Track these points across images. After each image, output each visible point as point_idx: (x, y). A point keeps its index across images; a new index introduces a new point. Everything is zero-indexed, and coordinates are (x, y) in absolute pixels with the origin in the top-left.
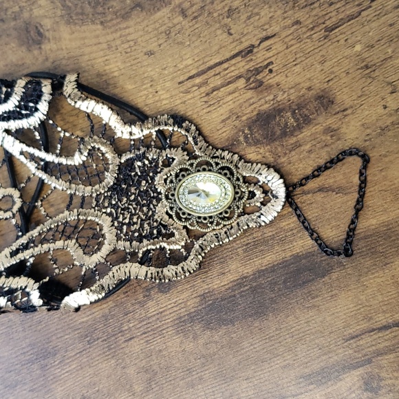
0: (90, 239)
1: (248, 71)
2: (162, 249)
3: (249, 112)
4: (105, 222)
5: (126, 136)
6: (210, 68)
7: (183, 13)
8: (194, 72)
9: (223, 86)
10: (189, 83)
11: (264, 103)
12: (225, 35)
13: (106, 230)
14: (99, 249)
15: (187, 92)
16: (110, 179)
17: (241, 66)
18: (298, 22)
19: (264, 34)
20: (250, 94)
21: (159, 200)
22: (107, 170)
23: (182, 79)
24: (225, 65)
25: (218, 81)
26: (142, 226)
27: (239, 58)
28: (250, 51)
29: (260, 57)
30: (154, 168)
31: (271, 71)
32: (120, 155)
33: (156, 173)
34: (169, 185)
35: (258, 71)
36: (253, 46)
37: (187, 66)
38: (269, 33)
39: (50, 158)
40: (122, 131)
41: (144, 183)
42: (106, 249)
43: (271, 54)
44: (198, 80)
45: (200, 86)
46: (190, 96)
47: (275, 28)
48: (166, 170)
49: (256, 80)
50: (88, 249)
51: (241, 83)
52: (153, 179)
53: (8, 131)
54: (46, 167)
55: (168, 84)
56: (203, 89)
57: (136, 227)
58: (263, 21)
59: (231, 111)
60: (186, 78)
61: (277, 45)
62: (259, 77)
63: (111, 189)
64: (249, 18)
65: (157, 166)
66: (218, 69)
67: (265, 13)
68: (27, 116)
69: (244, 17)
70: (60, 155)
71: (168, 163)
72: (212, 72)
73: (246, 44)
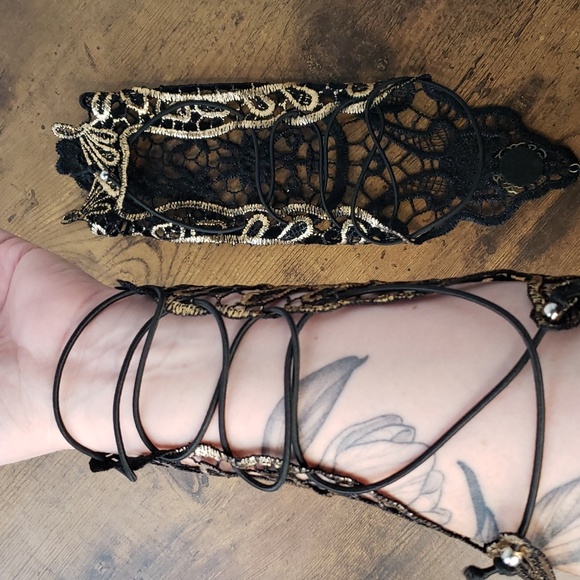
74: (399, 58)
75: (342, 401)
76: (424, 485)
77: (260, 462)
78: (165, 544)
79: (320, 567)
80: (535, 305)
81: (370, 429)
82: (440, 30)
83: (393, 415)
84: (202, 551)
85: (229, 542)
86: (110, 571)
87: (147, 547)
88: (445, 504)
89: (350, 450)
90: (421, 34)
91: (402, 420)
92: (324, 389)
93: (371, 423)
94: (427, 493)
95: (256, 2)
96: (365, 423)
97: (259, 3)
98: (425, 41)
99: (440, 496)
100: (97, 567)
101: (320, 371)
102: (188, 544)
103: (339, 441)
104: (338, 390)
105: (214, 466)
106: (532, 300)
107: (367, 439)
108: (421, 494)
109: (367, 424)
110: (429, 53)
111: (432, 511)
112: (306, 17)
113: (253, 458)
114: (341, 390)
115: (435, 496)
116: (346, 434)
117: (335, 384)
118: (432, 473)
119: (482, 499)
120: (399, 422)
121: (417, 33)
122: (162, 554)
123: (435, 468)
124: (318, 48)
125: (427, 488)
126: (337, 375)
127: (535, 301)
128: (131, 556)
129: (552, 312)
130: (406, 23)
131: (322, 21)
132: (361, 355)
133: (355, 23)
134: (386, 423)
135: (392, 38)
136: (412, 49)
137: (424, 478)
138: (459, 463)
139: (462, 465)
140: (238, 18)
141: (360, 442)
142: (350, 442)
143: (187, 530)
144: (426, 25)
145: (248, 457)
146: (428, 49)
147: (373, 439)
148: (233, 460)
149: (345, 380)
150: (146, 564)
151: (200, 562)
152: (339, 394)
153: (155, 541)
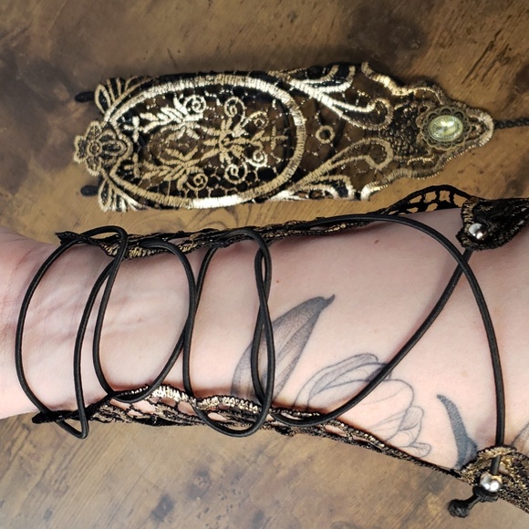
0: (379, 154)
1: (498, 56)
2: (421, 161)
3: (511, 77)
4: (387, 145)
5: (398, 94)
6: (475, 66)
7: (442, 46)
8: (467, 73)
9: (488, 71)
10: (468, 81)
11: (516, 68)
12: (473, 45)
13: (387, 150)
14: (384, 161)
15: (470, 85)
16: (389, 119)
17: (492, 56)
18: (510, 17)
19: (494, 33)
20: (505, 67)
21: (418, 132)
22: (386, 114)
23: (462, 80)
24: (483, 60)
25: (484, 70)
26: (409, 147)
27: (489, 52)
28: (491, 46)
29: (500, 45)
30: (415, 113)
31: (510, 49)
32: (394, 106)
33: (416, 116)
34: (424, 124)
35: (503, 53)
36: (492, 42)
37: (461, 72)
38: (497, 30)
39: (352, 108)
40: (396, 91)
41: (409, 122)
42: (388, 160)
43: (504, 41)
44: (472, 76)
45: (475, 78)
46: (472, 87)
47: (499, 26)
48: (422, 114)
49: (505, 58)
50: (378, 161)
51: (497, 64)
52: (414, 119)
53: (325, 93)
54: (350, 114)
55: (456, 88)
56: (478, 79)
57: (406, 148)
58: (490, 26)
59: (501, 81)
60: (464, 78)
61: (505, 34)
62: (505, 56)
63: (390, 126)
64: (481, 29)
65: (417, 111)
66: (480, 65)
67: (489, 21)
68: (339, 84)
69: (478, 30)
70: (357, 106)
71: (423, 110)
72: (477, 68)
73: (488, 43)
74: (430, 38)
75: (312, 343)
76: (402, 422)
77: (223, 403)
78: (252, 459)
79: (386, 472)
80: (465, 224)
81: (343, 371)
82: (463, 12)
83: (367, 354)
84: (283, 464)
85: (306, 454)
86: (207, 485)
87: (238, 463)
88: (425, 438)
89: (323, 393)
90: (448, 17)
91: (377, 358)
92: (292, 334)
93: (344, 364)
94: (405, 429)
95: (306, 3)
96: (337, 364)
97: (310, 3)
98: (451, 22)
99: (420, 431)
100: (196, 482)
101: (285, 315)
102: (271, 458)
103: (311, 384)
104: (306, 334)
105: (172, 408)
106: (463, 219)
107: (341, 380)
108: (399, 430)
109: (340, 365)
110: (455, 31)
111: (411, 445)
112: (349, 11)
113: (216, 398)
114: (310, 333)
115: (415, 431)
116: (318, 377)
117: (303, 327)
118: (411, 409)
119: (465, 431)
120: (374, 360)
121: (444, 16)
122: (250, 468)
123: (414, 404)
124: (361, 35)
125: (406, 424)
126: (303, 319)
127: (466, 219)
128: (225, 471)
129: (477, 232)
130: (434, 9)
131: (363, 14)
132: (327, 296)
133: (391, 12)
134: (360, 363)
135: (423, 22)
136: (440, 30)
137: (402, 415)
138: (439, 397)
139: (442, 398)
140: (293, 17)
141: (333, 384)
142: (323, 385)
143: (271, 447)
144: (451, 9)
145: (210, 398)
146: (454, 28)
147: (347, 380)
148: (194, 401)
149: (312, 323)
150: (238, 477)
151: (282, 473)
152: (308, 337)
153: (244, 457)
